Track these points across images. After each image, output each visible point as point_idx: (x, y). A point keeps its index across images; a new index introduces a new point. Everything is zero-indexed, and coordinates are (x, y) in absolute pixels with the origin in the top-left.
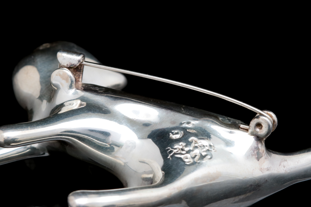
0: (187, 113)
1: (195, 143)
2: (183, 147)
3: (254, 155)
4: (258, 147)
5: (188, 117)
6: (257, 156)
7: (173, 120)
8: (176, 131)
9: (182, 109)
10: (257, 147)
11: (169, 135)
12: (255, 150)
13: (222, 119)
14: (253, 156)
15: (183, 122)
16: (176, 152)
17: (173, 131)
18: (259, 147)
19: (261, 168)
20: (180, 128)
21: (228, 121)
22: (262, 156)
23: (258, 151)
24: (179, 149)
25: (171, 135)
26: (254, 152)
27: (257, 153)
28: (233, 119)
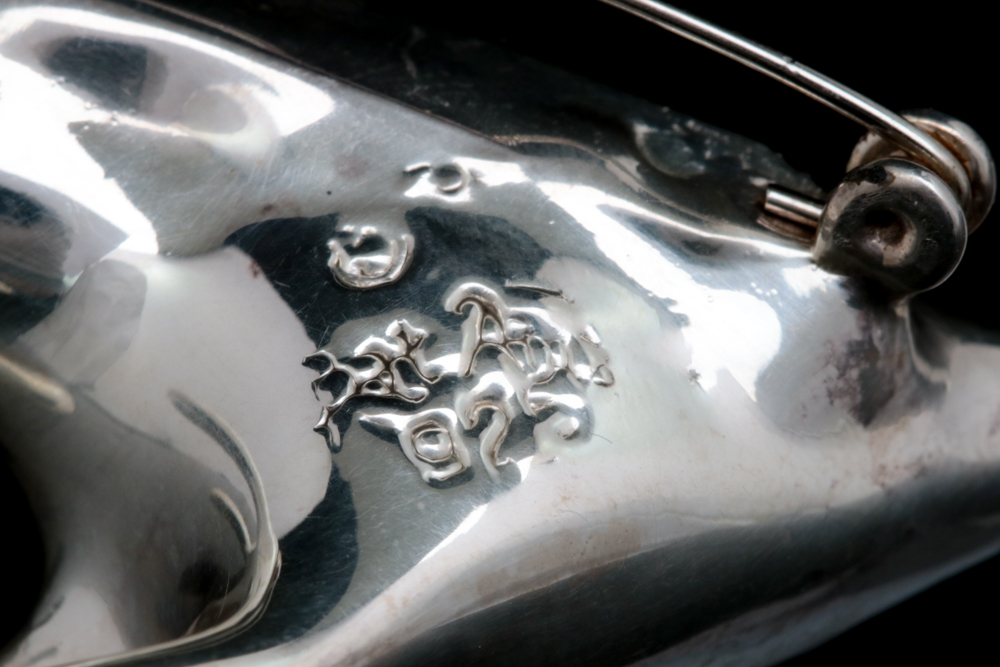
0: (437, 99)
1: (486, 325)
2: (410, 348)
3: (841, 393)
4: (870, 340)
5: (445, 131)
6: (859, 398)
7: (352, 147)
8: (368, 229)
9: (411, 67)
10: (860, 344)
11: (326, 253)
12: (852, 362)
13: (650, 138)
14: (837, 402)
15: (410, 168)
16: (366, 391)
17: (347, 228)
18: (877, 343)
19: (883, 468)
20: (393, 206)
21: (686, 149)
22: (891, 394)
23: (865, 365)
24: (387, 365)
25: (338, 257)
26: (842, 375)
27: (863, 377)
28: (716, 134)
